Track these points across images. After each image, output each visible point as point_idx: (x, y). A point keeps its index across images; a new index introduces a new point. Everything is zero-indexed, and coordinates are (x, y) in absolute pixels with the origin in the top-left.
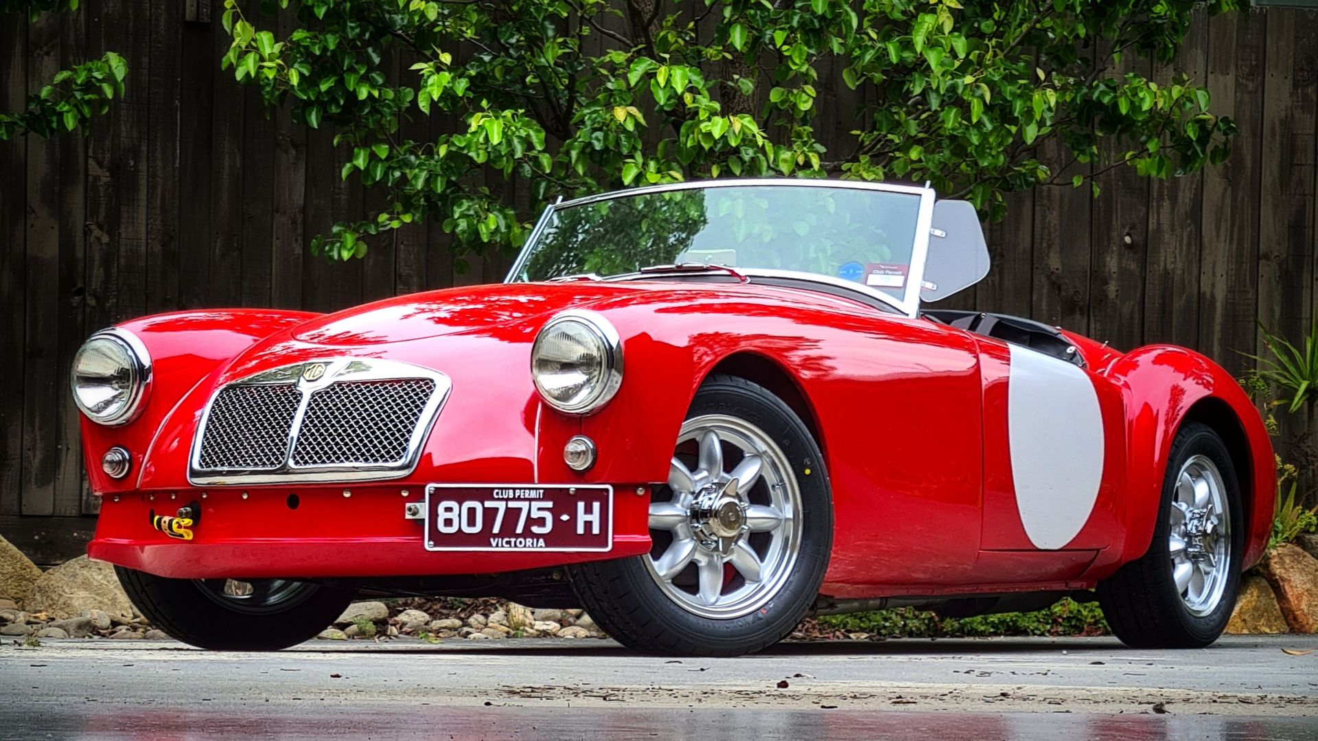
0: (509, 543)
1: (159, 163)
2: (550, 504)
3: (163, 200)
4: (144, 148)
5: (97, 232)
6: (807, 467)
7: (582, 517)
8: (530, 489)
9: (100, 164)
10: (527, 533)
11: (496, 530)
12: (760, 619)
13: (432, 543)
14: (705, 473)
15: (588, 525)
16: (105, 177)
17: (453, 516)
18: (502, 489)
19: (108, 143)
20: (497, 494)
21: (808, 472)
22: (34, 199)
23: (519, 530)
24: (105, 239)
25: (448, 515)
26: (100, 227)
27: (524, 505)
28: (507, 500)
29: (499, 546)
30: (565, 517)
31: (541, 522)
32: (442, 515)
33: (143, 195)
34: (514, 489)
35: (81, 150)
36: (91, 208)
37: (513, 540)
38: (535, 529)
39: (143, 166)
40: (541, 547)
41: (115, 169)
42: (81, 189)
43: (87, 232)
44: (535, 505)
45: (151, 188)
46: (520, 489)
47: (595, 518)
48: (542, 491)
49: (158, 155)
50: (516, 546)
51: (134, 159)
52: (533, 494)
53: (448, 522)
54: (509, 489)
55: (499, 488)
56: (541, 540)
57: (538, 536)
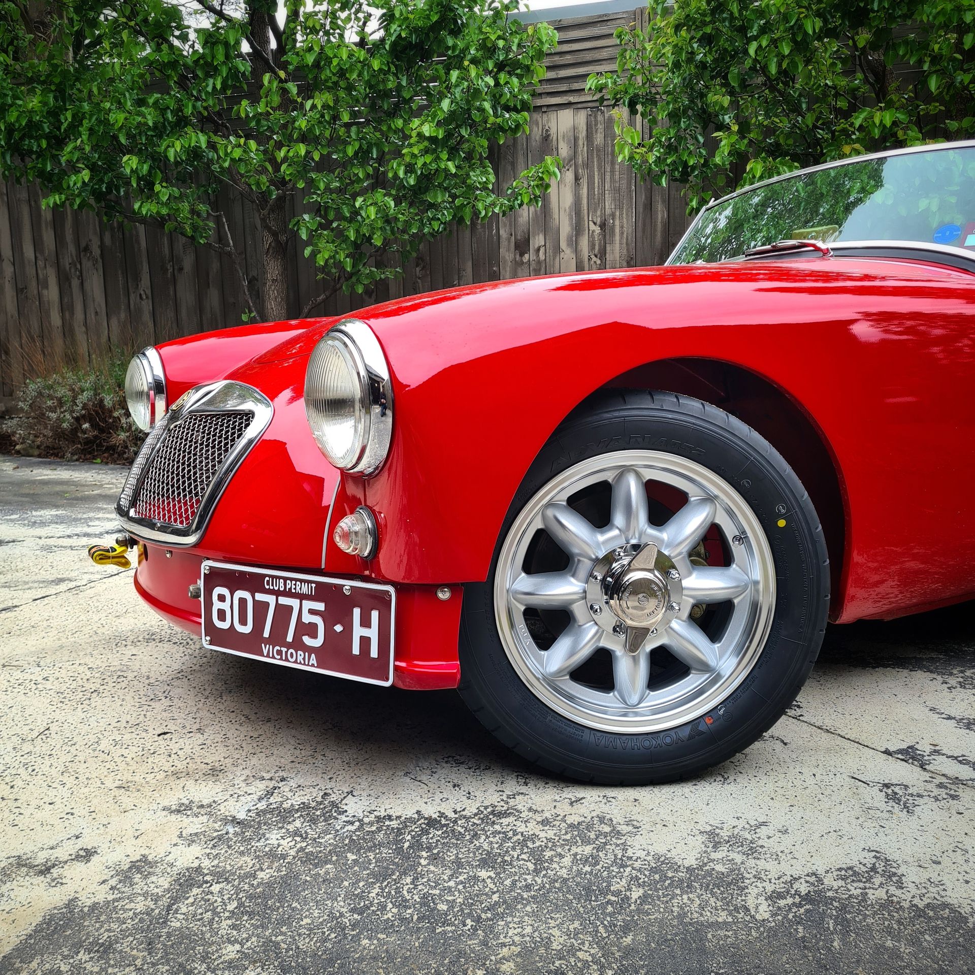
0: (279, 653)
1: (625, 220)
2: (321, 606)
3: (627, 239)
4: (618, 213)
5: (594, 259)
6: (780, 516)
7: (358, 631)
8: (301, 581)
9: (595, 224)
10: (298, 644)
11: (266, 634)
12: (702, 733)
13: (208, 638)
14: (615, 532)
15: (365, 642)
16: (597, 230)
17: (225, 606)
18: (273, 577)
19: (599, 213)
20: (268, 582)
21: (782, 523)
22: (563, 245)
23: (290, 639)
24: (599, 262)
25: (221, 605)
26: (596, 256)
27: (294, 603)
28: (278, 593)
29: (270, 656)
30: (338, 628)
31: (311, 630)
32: (217, 605)
33: (617, 238)
34: (285, 579)
35: (586, 218)
36: (592, 246)
37: (284, 650)
38: (307, 640)
39: (617, 223)
40: (311, 665)
41: (603, 226)
42: (586, 237)
43: (590, 259)
44: (308, 605)
45: (622, 233)
46: (291, 579)
47: (373, 633)
48: (314, 585)
49: (624, 215)
50: (287, 660)
51: (613, 219)
52: (305, 589)
53: (222, 615)
54: (280, 578)
55: (269, 576)
56: (313, 656)
57: (310, 650)
